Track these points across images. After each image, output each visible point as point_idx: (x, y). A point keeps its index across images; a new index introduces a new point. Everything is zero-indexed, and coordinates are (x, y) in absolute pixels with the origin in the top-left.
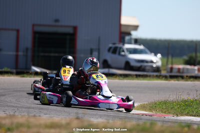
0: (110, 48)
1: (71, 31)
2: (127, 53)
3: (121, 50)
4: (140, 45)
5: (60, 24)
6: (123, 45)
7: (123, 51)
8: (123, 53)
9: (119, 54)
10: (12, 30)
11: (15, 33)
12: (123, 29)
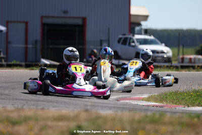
0: (121, 39)
1: (80, 22)
2: (137, 44)
3: (131, 41)
4: (150, 36)
5: (68, 15)
6: (133, 36)
7: (133, 42)
8: (133, 44)
9: (129, 44)
10: (20, 22)
11: (23, 25)
12: (133, 20)
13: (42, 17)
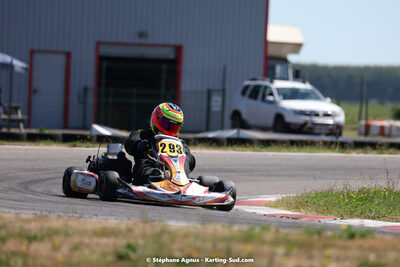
0: (247, 87)
1: (169, 54)
2: (277, 98)
3: (268, 92)
4: (304, 82)
5: (149, 41)
6: (272, 82)
7: (271, 94)
8: (270, 98)
9: (264, 99)
10: (57, 52)
11: (62, 59)
12: (272, 51)
13: (98, 44)
